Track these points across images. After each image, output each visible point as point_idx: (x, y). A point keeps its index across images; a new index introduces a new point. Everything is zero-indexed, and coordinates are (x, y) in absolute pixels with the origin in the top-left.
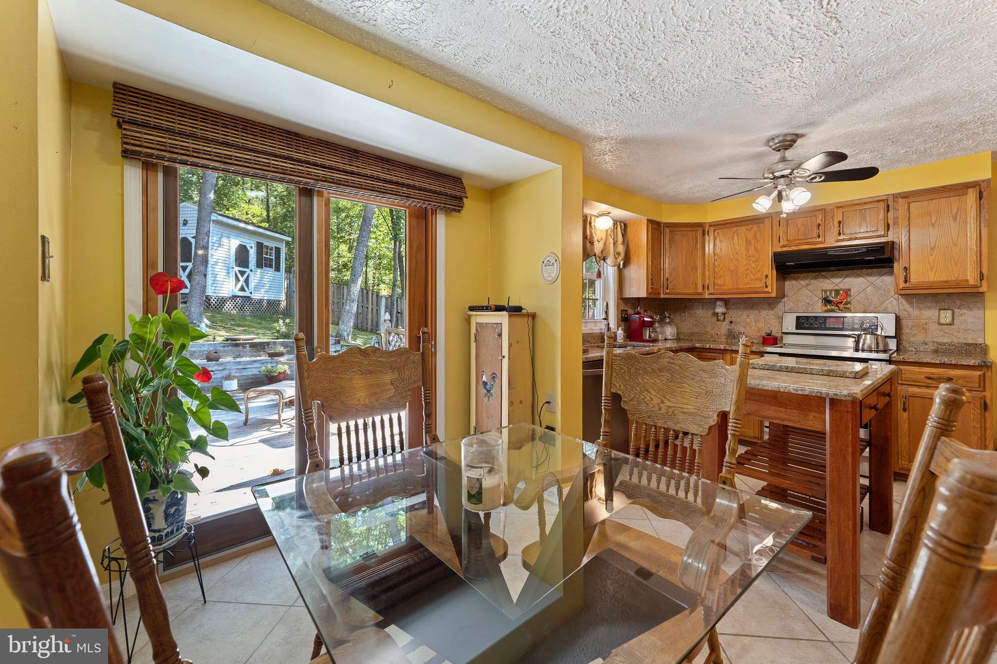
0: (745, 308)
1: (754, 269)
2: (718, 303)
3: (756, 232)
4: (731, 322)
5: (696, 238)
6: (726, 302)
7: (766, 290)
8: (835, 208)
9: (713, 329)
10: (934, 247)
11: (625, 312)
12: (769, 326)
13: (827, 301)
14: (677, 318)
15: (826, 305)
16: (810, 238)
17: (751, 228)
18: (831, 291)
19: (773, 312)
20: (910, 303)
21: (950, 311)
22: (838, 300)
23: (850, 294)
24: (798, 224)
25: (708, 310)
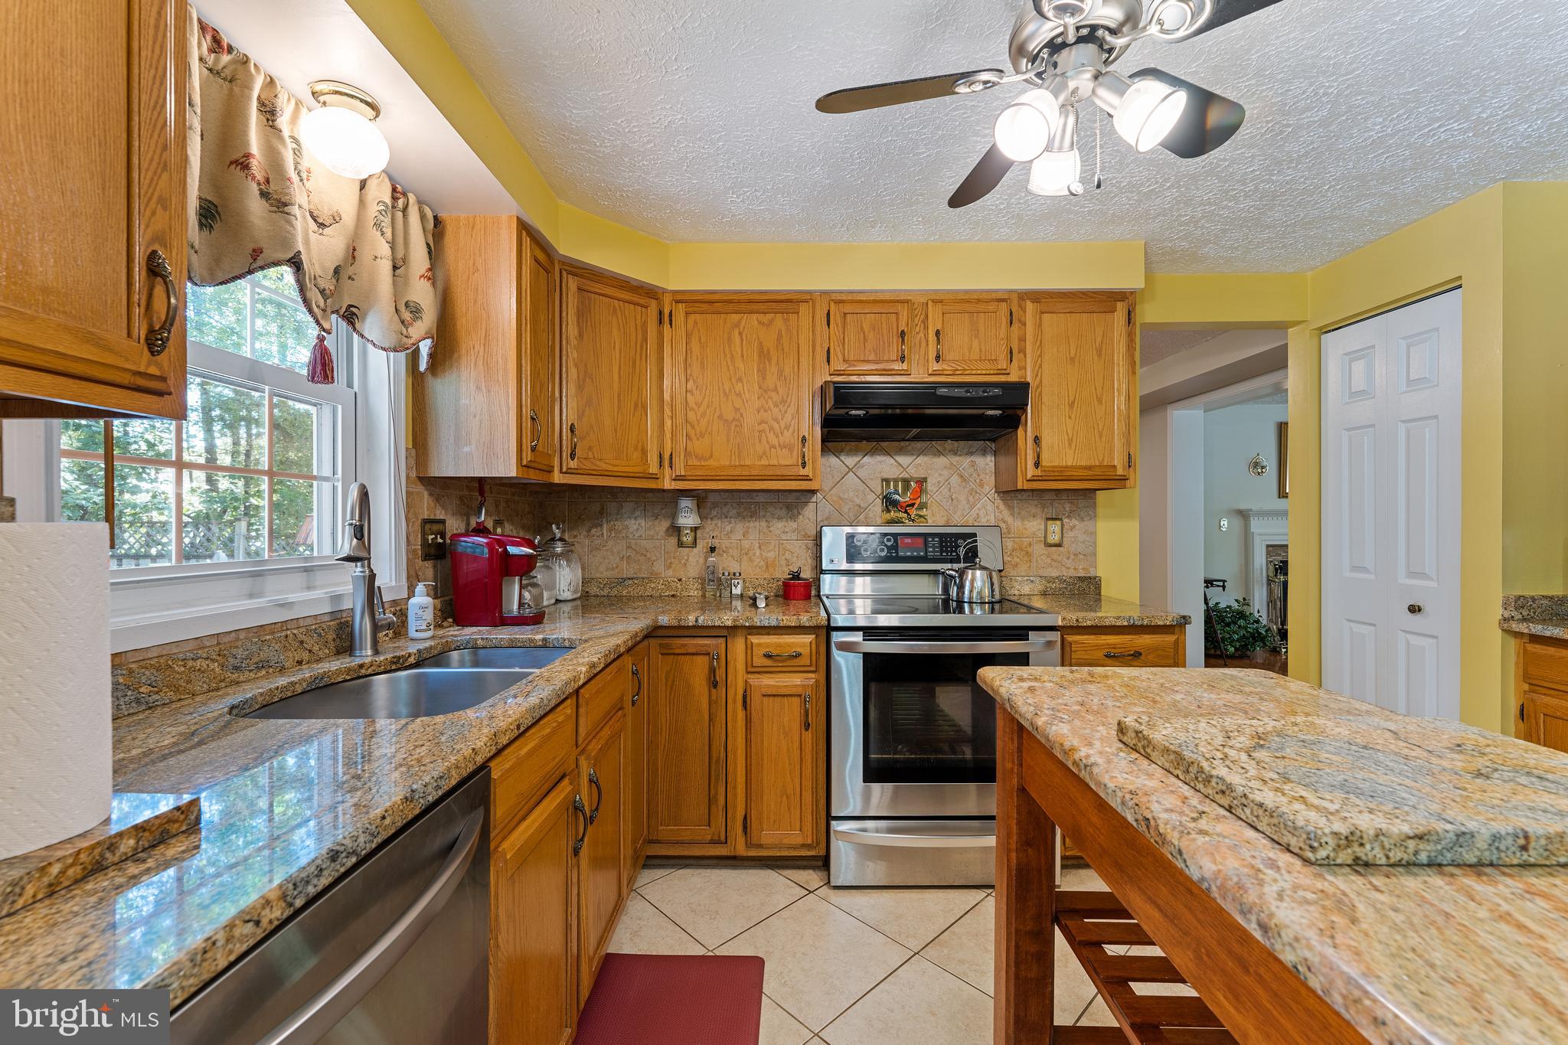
0: (740, 516)
1: (776, 420)
2: (686, 503)
3: (780, 331)
4: (713, 549)
5: (644, 325)
6: (701, 499)
7: (802, 472)
8: (930, 303)
9: (669, 566)
10: (1073, 402)
11: (435, 527)
12: (788, 555)
13: (889, 503)
14: (582, 540)
15: (889, 511)
16: (887, 361)
17: (771, 321)
18: (896, 481)
19: (794, 525)
20: (1010, 508)
21: (1059, 522)
22: (908, 499)
23: (926, 489)
24: (864, 326)
25: (657, 518)
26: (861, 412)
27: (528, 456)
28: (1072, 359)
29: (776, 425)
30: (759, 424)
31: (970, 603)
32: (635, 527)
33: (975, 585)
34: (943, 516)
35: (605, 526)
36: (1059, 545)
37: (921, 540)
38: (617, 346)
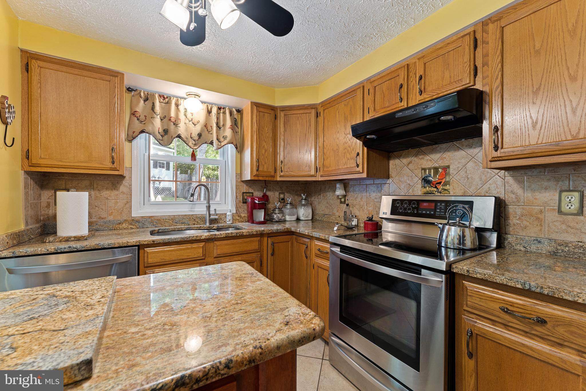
0: (360, 191)
1: (350, 147)
2: (336, 185)
3: (351, 106)
4: (347, 205)
5: (310, 120)
6: (344, 184)
9: (337, 211)
11: (248, 194)
12: (377, 209)
13: (426, 181)
15: (425, 187)
17: (348, 104)
18: (430, 169)
19: (380, 195)
20: (520, 182)
21: (577, 193)
22: (437, 180)
24: (384, 89)
26: (373, 136)
27: (255, 172)
29: (349, 149)
30: (344, 150)
32: (329, 195)
34: (461, 190)
35: (322, 195)
36: (578, 214)
37: (433, 204)
38: (299, 132)
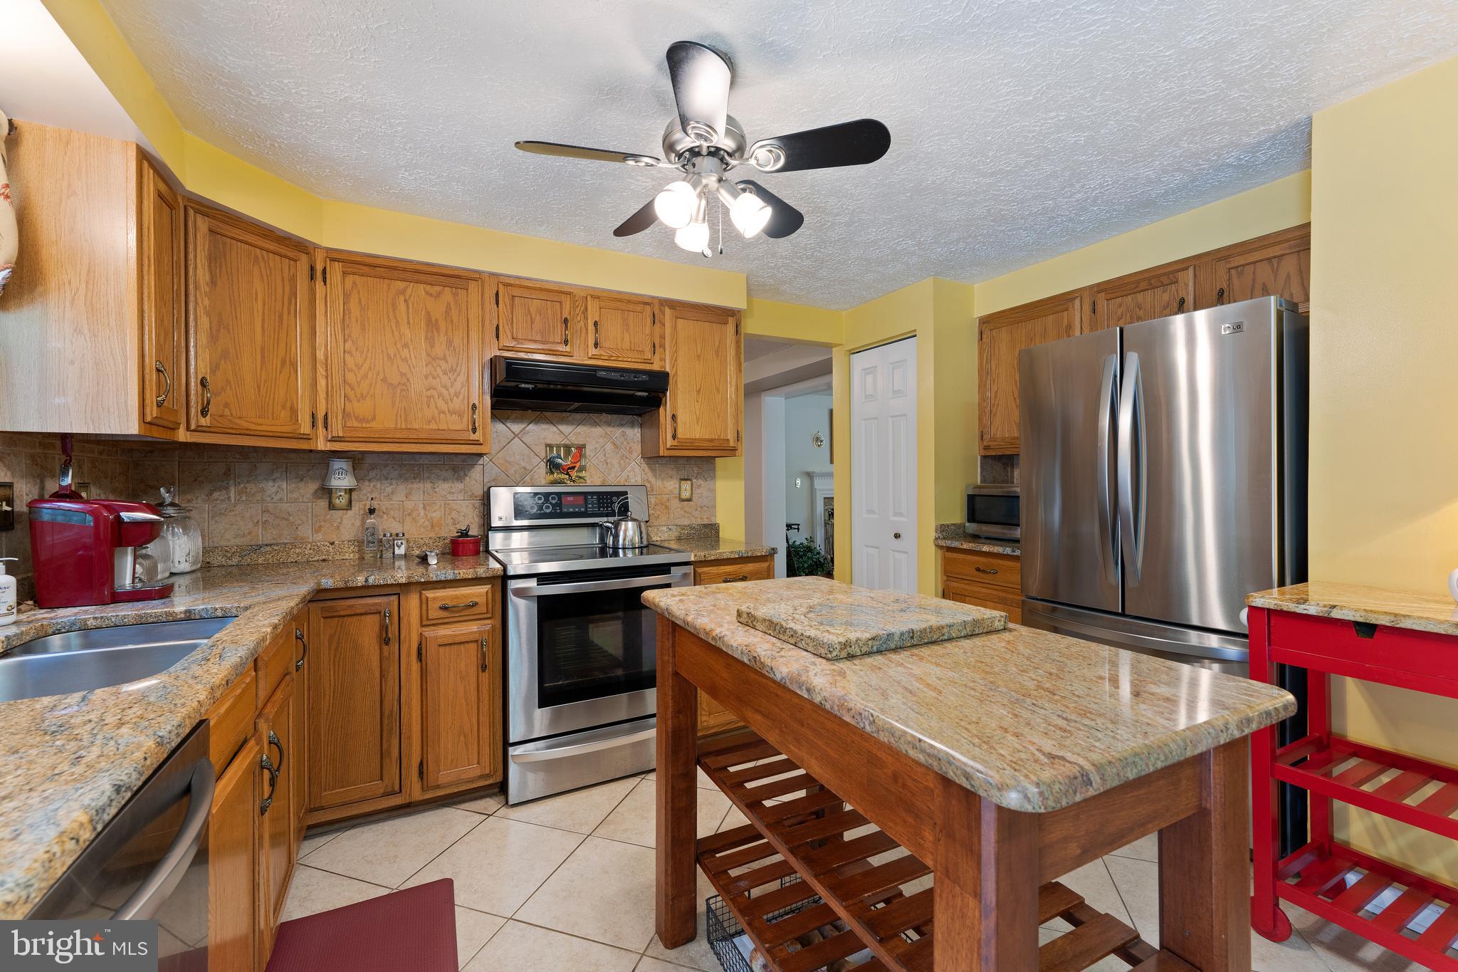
0: (402, 478)
1: (445, 387)
2: (338, 464)
3: (448, 304)
4: (372, 511)
6: (357, 461)
7: (473, 437)
8: (589, 297)
9: (318, 530)
10: (700, 390)
12: (454, 514)
13: (553, 466)
14: (200, 504)
15: (552, 473)
16: (553, 343)
17: (439, 295)
18: (558, 447)
19: (461, 486)
20: (653, 470)
21: (689, 482)
22: (569, 463)
23: (585, 453)
24: (531, 309)
25: (302, 480)
26: (530, 386)
27: (152, 412)
28: (699, 356)
29: (444, 391)
30: (428, 390)
31: (624, 548)
32: (274, 490)
33: (628, 534)
34: (600, 477)
35: (232, 489)
36: (689, 500)
37: (581, 498)
38: (260, 296)
